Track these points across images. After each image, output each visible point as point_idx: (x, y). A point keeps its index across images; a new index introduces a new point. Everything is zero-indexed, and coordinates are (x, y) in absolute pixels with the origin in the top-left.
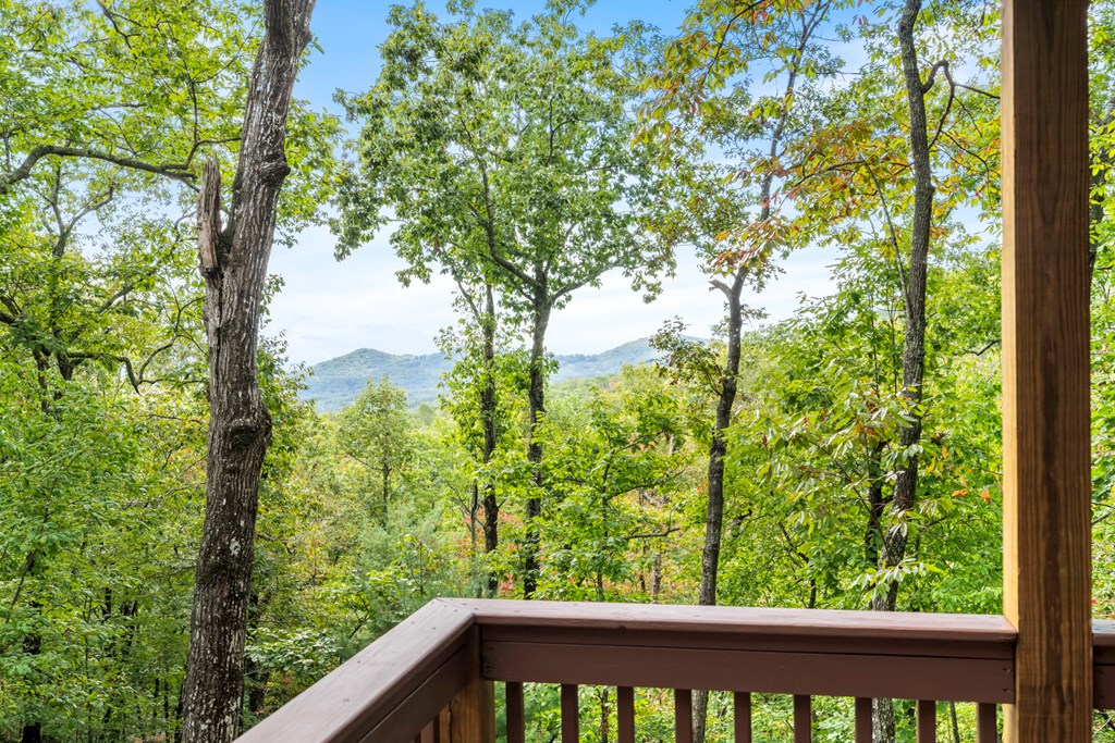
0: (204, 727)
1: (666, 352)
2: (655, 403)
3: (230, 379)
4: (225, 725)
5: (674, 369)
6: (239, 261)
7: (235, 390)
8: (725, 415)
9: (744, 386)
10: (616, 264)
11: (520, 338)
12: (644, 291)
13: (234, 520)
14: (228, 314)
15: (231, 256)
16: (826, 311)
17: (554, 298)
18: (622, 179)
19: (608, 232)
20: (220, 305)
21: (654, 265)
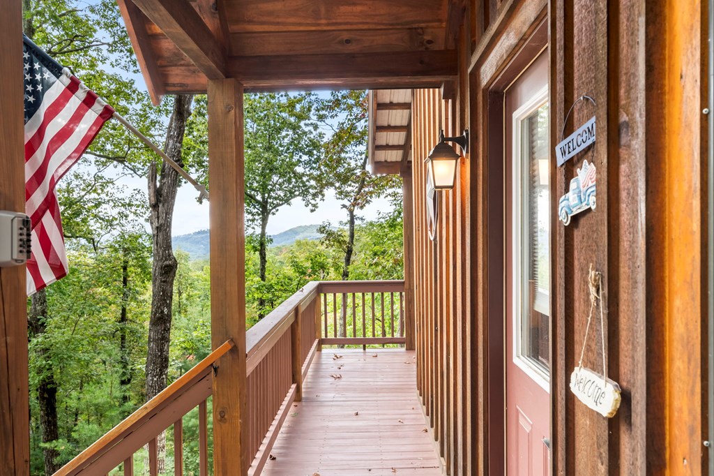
0: (155, 379)
1: (323, 235)
2: (318, 257)
3: (163, 246)
4: (163, 379)
5: (327, 242)
6: (165, 201)
7: (165, 251)
8: (348, 261)
9: (355, 249)
10: (299, 195)
11: (253, 228)
12: (310, 206)
13: (165, 300)
14: (161, 221)
15: (162, 199)
16: (388, 218)
17: (270, 210)
18: (301, 157)
19: (294, 180)
20: (158, 218)
21: (315, 195)
